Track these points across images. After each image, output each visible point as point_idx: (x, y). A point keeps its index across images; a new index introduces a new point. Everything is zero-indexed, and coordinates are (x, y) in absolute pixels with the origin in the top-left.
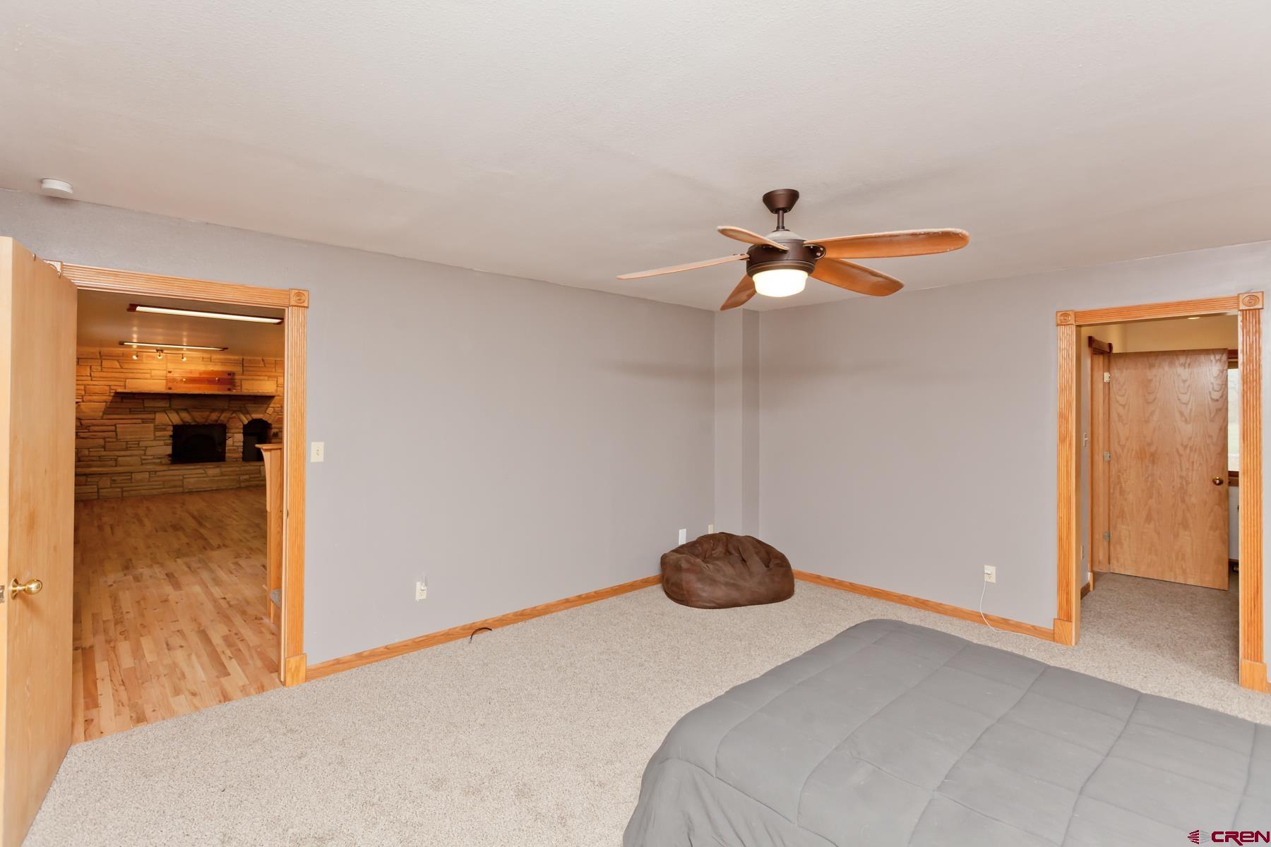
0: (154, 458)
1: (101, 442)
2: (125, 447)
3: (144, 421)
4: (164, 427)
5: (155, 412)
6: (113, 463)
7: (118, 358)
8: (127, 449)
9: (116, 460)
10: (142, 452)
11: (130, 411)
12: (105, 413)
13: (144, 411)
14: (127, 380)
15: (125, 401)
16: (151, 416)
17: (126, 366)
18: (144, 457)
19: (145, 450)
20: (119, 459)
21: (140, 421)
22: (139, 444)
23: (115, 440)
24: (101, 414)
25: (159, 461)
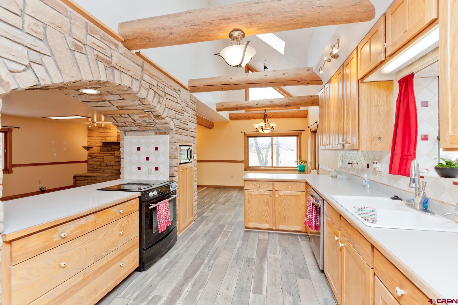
0: (115, 171)
1: (99, 163)
2: (106, 165)
3: (112, 154)
4: (118, 157)
5: (115, 151)
6: (102, 172)
7: (103, 128)
8: (107, 166)
9: (104, 171)
10: (111, 168)
11: (108, 150)
12: (100, 151)
13: (112, 150)
14: (106, 137)
15: (106, 146)
16: (113, 152)
17: (106, 131)
18: (112, 170)
19: (112, 167)
20: (105, 170)
21: (110, 154)
22: (110, 164)
23: (103, 162)
24: (99, 151)
25: (116, 172)
